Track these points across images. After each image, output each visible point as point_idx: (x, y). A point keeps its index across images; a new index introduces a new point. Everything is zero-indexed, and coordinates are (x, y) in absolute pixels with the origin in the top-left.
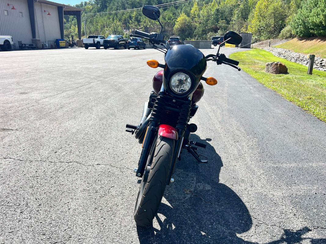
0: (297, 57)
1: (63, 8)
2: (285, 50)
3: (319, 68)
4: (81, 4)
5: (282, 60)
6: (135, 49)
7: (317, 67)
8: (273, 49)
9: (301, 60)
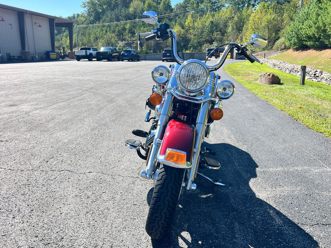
0: (291, 68)
1: (55, 20)
2: (280, 61)
3: (313, 79)
4: (73, 16)
5: (276, 71)
6: (129, 61)
7: (310, 77)
8: (268, 60)
9: (296, 71)
